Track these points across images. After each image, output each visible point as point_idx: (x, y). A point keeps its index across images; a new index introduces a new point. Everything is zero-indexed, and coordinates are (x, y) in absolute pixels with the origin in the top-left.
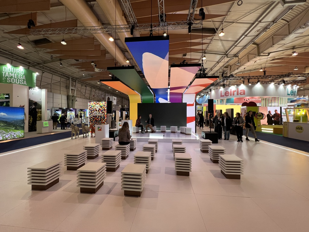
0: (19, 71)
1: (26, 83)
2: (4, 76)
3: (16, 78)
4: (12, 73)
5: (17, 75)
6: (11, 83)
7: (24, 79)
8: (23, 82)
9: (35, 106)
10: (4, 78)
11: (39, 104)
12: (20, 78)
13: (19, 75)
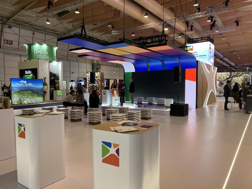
0: (43, 48)
1: (48, 58)
2: (35, 54)
3: (42, 54)
4: (39, 50)
5: (42, 51)
6: (39, 59)
7: (47, 54)
8: (47, 57)
9: (54, 77)
10: (35, 55)
11: (57, 75)
12: (45, 54)
13: (44, 51)
